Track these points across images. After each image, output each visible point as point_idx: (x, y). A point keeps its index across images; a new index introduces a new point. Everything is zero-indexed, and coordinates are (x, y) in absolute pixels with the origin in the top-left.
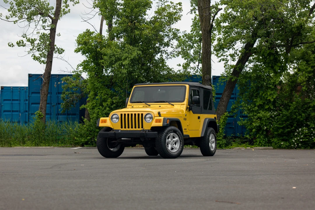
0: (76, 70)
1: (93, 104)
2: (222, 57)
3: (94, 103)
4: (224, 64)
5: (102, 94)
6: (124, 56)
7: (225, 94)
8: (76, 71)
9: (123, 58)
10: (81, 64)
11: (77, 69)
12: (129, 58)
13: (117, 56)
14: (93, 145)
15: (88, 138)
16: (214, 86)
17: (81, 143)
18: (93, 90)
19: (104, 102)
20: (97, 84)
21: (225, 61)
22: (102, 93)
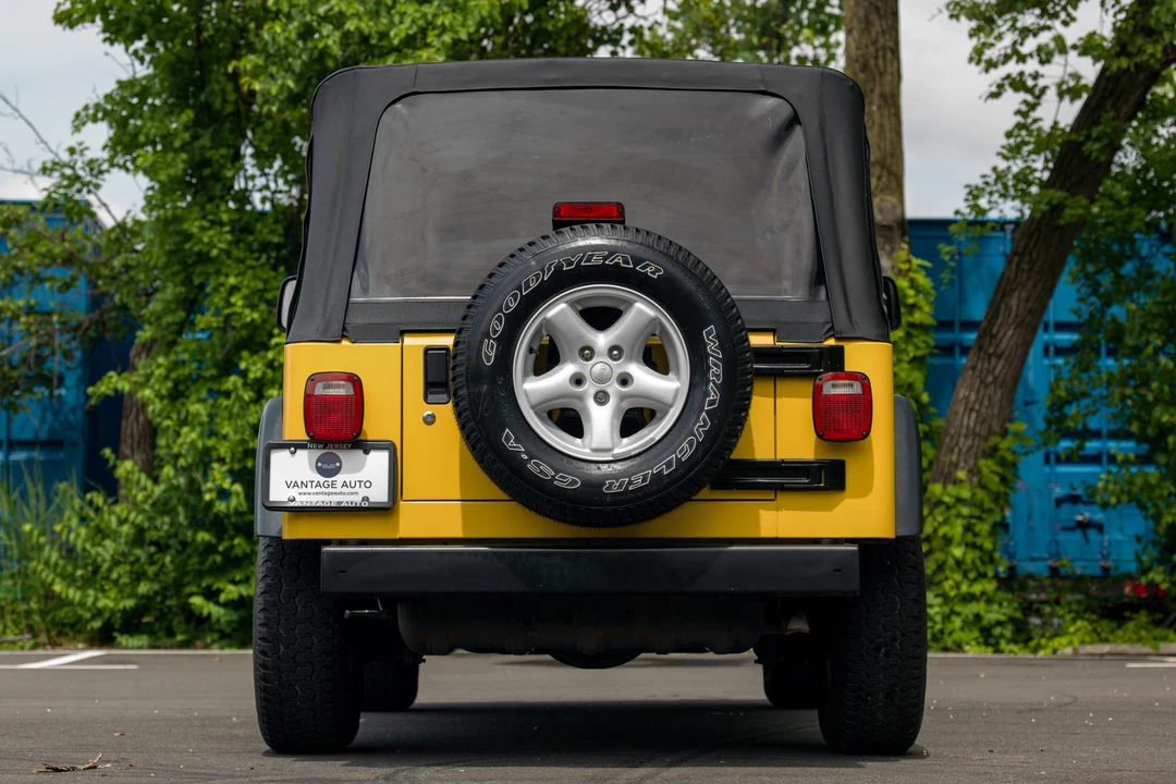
0: (65, 157)
1: (177, 364)
2: (1013, 68)
3: (184, 362)
4: (1018, 112)
5: (233, 300)
6: (408, 21)
7: (1008, 308)
8: (65, 165)
9: (397, 35)
10: (97, 107)
11: (72, 151)
12: (444, 29)
13: (358, 29)
14: (171, 633)
15: (143, 588)
16: (919, 266)
17: (97, 624)
18: (175, 274)
19: (245, 354)
20: (203, 229)
21: (1023, 96)
22: (234, 289)
